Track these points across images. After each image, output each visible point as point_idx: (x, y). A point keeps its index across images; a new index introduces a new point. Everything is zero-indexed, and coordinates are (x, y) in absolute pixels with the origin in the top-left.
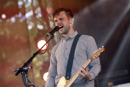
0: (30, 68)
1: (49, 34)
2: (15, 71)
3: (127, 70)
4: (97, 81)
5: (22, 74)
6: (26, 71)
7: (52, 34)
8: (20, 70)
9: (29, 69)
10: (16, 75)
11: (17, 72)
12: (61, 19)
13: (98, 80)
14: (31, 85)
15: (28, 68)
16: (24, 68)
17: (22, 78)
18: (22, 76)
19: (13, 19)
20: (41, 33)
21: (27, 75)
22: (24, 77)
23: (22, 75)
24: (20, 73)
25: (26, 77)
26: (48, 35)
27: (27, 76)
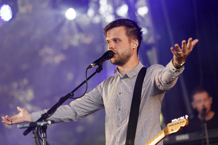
0: (50, 122)
1: (92, 65)
2: (21, 128)
5: (33, 133)
7: (98, 65)
8: (30, 126)
9: (48, 124)
10: (25, 134)
11: (25, 129)
15: (45, 123)
16: (38, 124)
17: (34, 139)
21: (45, 134)
22: (37, 139)
23: (35, 135)
26: (90, 65)
27: (45, 136)
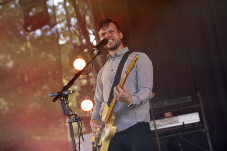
1: (94, 49)
2: (52, 96)
3: (190, 97)
4: (152, 111)
5: (61, 100)
6: (66, 97)
7: (98, 49)
8: (58, 95)
9: (70, 93)
10: (54, 101)
11: (54, 97)
12: (110, 32)
13: (153, 109)
14: (73, 115)
15: (68, 92)
17: (61, 104)
18: (60, 102)
19: (38, 32)
20: (78, 50)
21: (67, 101)
22: (63, 104)
24: (59, 99)
25: (67, 104)
